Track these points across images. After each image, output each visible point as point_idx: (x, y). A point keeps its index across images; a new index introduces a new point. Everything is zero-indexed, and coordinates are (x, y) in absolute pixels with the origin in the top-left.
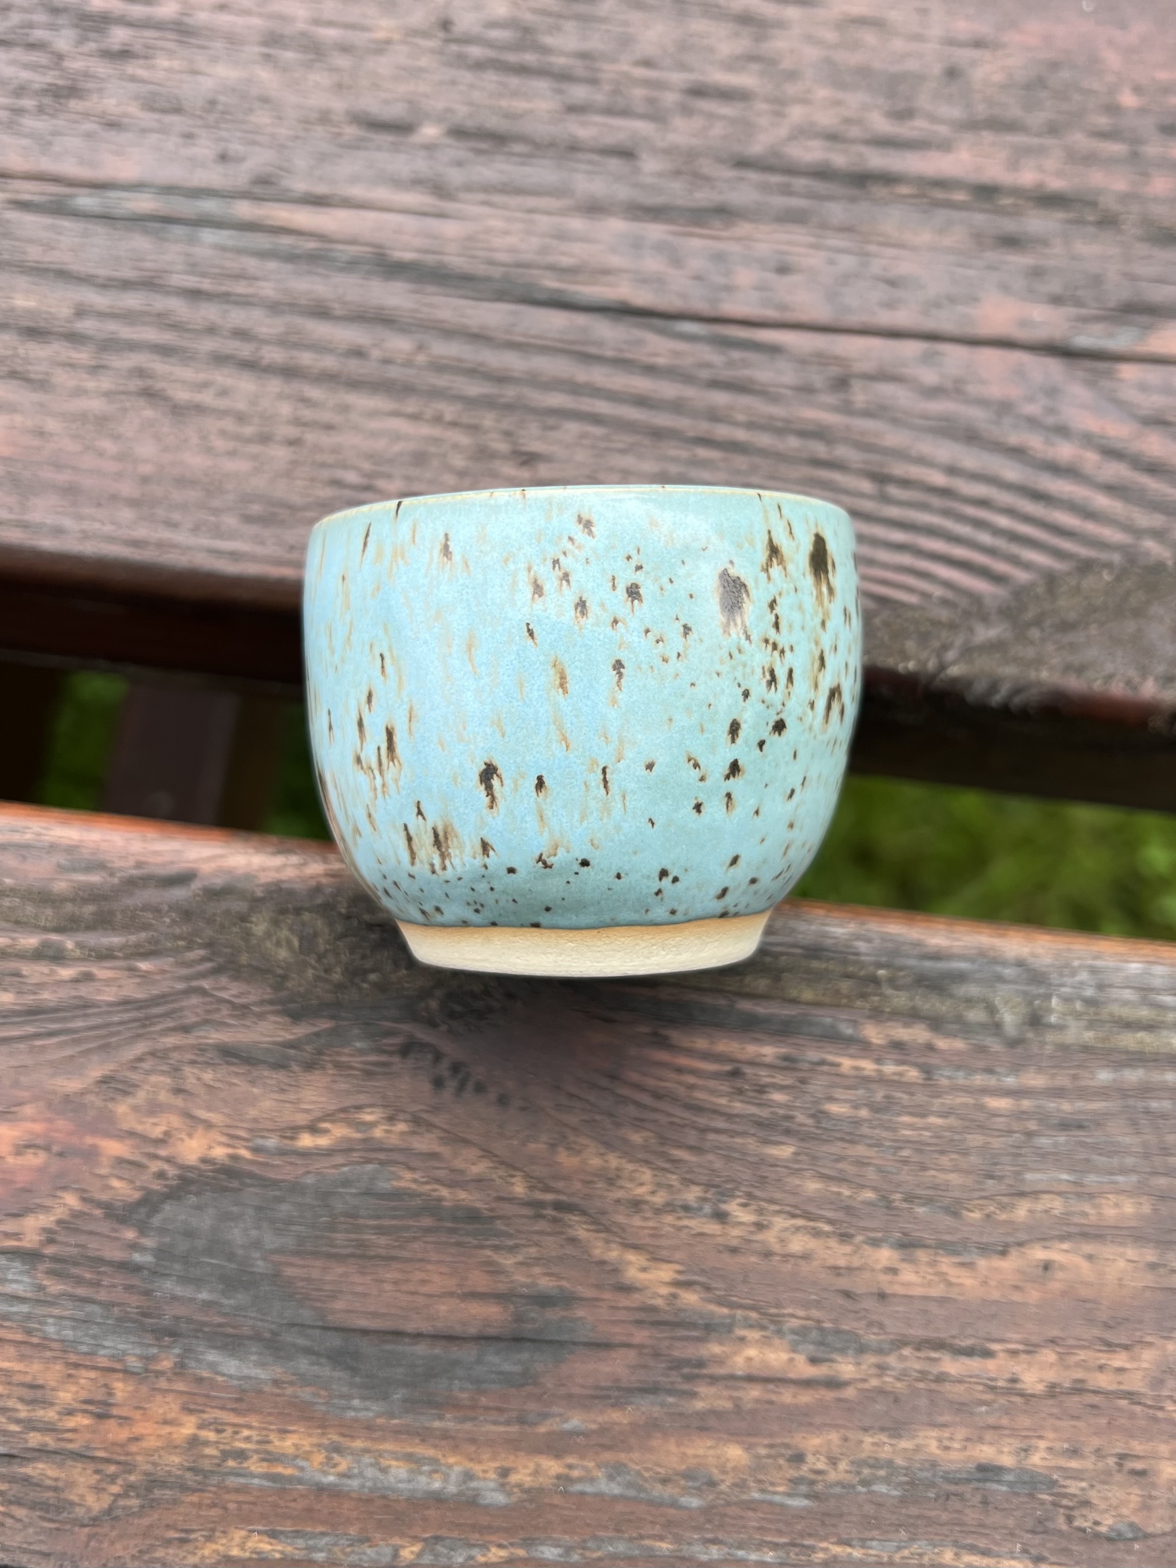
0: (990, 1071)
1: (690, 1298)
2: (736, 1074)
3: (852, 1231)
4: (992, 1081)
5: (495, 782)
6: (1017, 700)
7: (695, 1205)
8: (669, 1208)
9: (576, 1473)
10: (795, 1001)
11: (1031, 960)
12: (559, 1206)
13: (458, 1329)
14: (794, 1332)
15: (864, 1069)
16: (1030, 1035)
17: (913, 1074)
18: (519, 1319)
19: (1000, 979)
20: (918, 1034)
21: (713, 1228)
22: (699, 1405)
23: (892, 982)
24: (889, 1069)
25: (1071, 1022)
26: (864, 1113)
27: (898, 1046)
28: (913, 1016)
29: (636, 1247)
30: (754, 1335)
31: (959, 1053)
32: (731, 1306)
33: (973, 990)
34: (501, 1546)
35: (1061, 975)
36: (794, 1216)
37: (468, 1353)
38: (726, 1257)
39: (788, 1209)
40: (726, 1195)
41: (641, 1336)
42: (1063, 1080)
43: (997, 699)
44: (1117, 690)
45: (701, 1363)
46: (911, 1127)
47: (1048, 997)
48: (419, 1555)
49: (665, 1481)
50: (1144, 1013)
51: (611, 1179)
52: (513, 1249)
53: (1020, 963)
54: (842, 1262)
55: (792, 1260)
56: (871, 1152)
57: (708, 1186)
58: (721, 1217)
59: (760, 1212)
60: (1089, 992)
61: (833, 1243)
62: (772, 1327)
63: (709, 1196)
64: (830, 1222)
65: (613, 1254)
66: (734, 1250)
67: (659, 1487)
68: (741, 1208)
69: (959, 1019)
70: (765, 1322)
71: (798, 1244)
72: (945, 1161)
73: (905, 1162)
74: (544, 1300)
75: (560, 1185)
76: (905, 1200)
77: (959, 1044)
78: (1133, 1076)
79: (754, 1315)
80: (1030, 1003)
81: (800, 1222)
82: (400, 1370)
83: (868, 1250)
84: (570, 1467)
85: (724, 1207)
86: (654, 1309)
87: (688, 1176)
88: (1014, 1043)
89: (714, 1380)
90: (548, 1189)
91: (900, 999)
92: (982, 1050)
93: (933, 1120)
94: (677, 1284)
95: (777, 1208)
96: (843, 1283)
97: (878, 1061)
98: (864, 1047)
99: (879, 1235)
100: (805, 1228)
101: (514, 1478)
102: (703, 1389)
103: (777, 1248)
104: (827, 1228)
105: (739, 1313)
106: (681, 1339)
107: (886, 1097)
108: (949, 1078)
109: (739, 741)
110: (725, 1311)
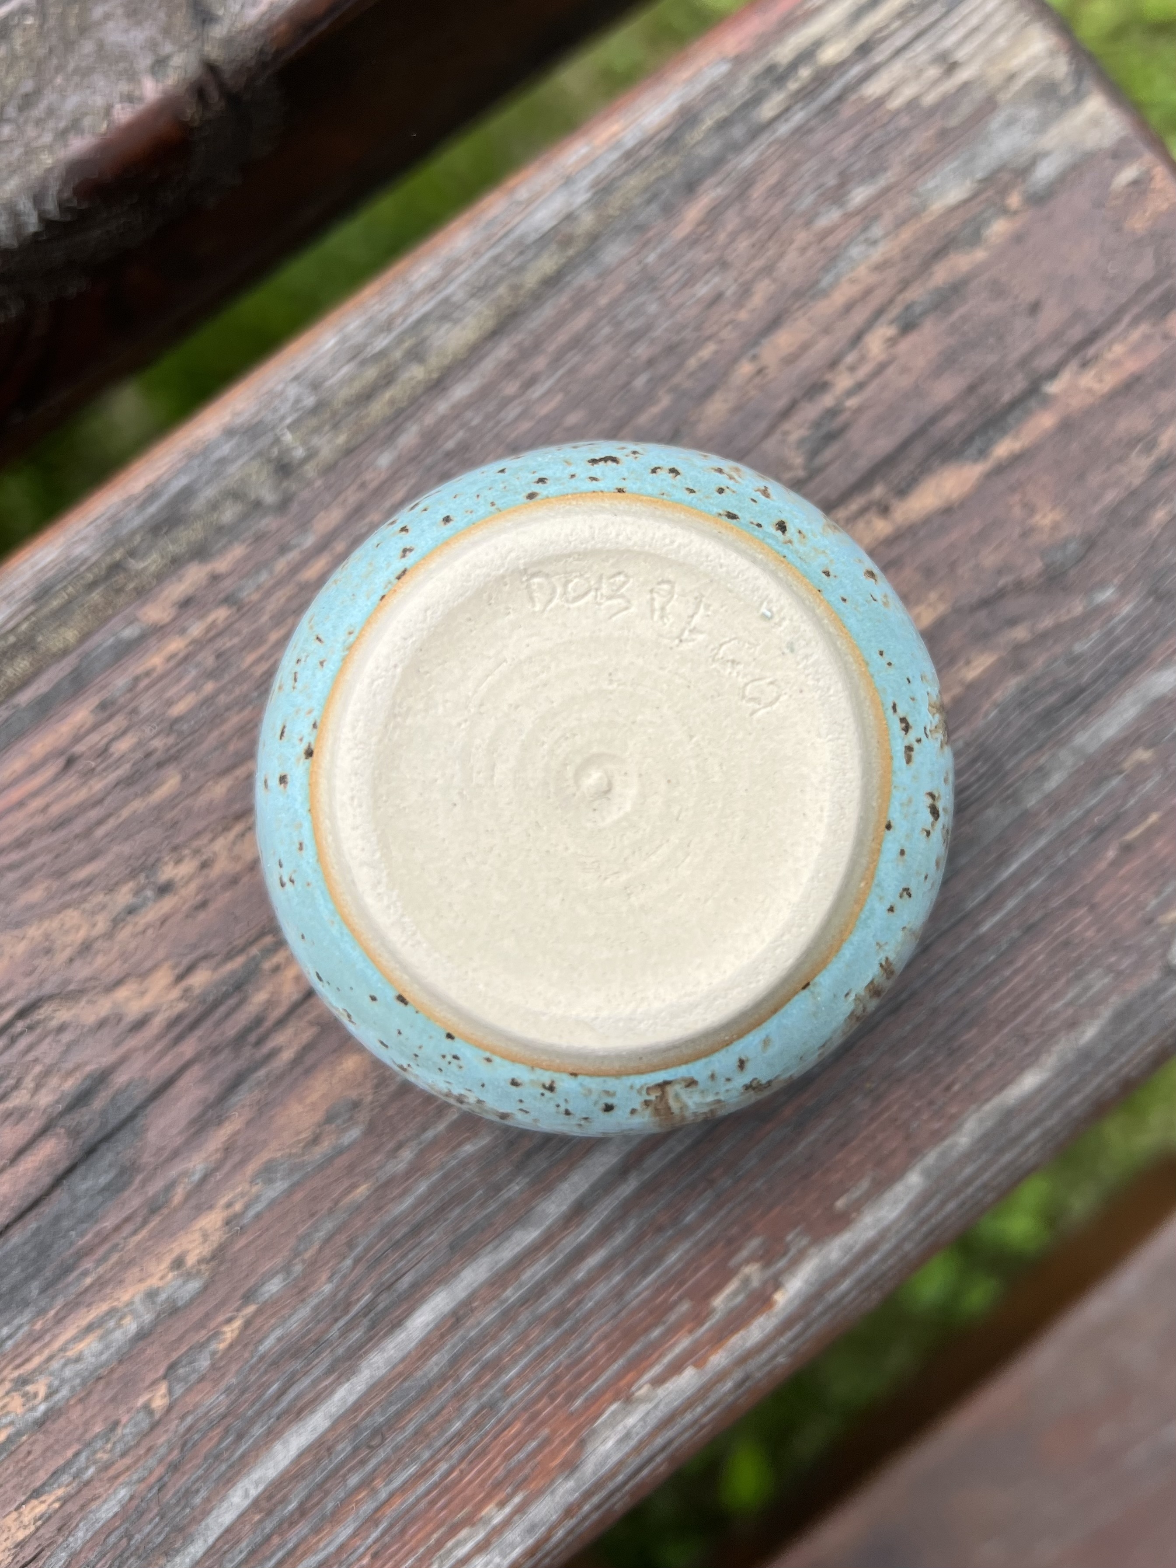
0: (284, 549)
1: (200, 979)
2: (70, 762)
4: (293, 556)
6: (51, 206)
7: (137, 901)
8: (117, 922)
9: (238, 1207)
10: (65, 652)
11: (239, 421)
12: (22, 1014)
13: (35, 1192)
15: (177, 651)
16: (291, 486)
17: (221, 614)
18: (74, 1133)
19: (223, 462)
20: (195, 576)
21: (167, 904)
22: (287, 1055)
23: (132, 553)
24: (196, 629)
25: (316, 441)
26: (209, 687)
27: (186, 603)
28: (176, 564)
29: (119, 983)
31: (246, 558)
32: (243, 950)
33: (209, 493)
34: (229, 1321)
35: (275, 410)
36: (227, 829)
37: (60, 1200)
38: (202, 916)
39: (219, 827)
40: (151, 868)
41: (189, 1048)
42: (352, 497)
43: (32, 224)
44: (123, 114)
45: (258, 1021)
47: (277, 441)
48: (170, 1392)
49: (315, 1140)
50: (371, 373)
51: (47, 949)
52: (16, 1087)
53: (229, 432)
57: (133, 874)
58: (165, 889)
59: (197, 852)
60: (310, 402)
63: (141, 882)
65: (104, 1006)
66: (203, 905)
67: (315, 1149)
68: (176, 866)
69: (220, 530)
74: (82, 1098)
75: (9, 996)
77: (238, 551)
78: (409, 437)
79: (268, 940)
80: (268, 459)
81: (238, 828)
82: (15, 1272)
84: (229, 1205)
85: (162, 878)
86: (179, 1018)
87: (110, 883)
88: (283, 506)
89: (281, 1023)
91: (151, 562)
92: (260, 538)
94: (180, 978)
95: (207, 836)
97: (183, 631)
98: (158, 631)
100: (249, 828)
101: (191, 1260)
102: (279, 1039)
103: (238, 868)
105: (254, 951)
106: (226, 1016)
107: (219, 656)
108: (256, 589)
110: (241, 959)
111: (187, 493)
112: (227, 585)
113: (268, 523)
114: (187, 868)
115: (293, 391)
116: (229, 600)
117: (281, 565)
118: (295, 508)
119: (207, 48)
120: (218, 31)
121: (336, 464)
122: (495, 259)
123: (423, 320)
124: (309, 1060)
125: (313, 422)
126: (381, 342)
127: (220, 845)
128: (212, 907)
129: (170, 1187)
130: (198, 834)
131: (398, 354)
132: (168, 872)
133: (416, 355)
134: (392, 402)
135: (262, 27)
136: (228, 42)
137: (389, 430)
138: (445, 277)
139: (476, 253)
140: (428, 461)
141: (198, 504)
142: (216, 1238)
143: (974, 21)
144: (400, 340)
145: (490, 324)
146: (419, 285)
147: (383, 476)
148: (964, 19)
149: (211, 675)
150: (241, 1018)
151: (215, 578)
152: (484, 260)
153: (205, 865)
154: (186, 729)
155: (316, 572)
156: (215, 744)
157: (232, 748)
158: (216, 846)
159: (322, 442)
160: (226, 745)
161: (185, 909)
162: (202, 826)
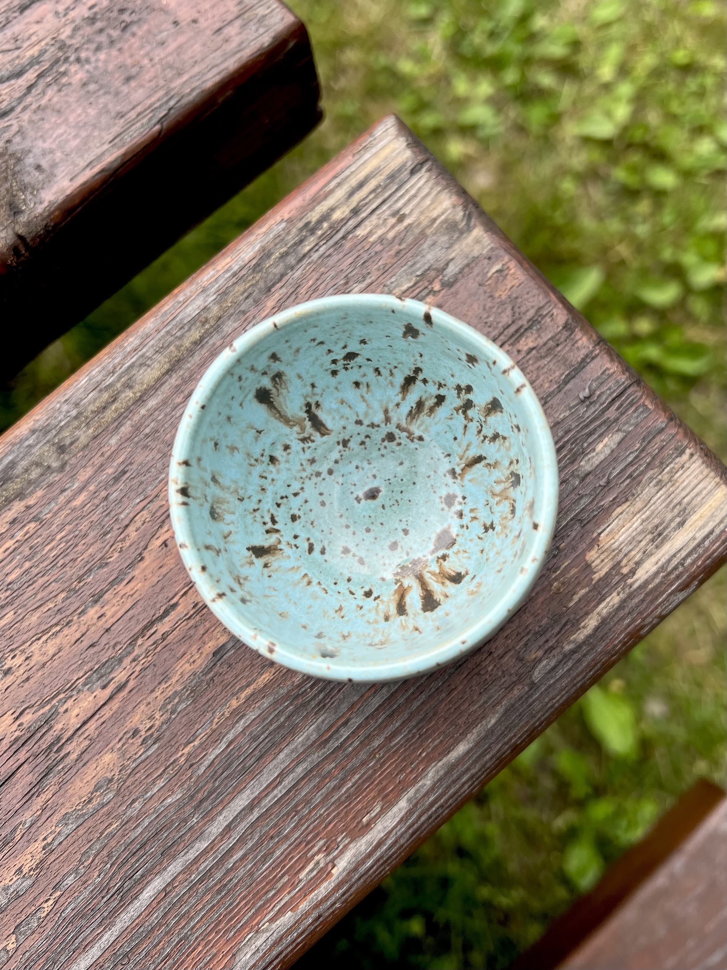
111: (13, 465)
112: (34, 511)
113: (54, 477)
114: (18, 660)
115: (65, 408)
116: (36, 519)
117: (62, 499)
118: (68, 468)
119: (17, 227)
120: (23, 219)
121: (88, 445)
122: (168, 332)
123: (132, 366)
124: (86, 757)
125: (76, 423)
126: (110, 380)
127: (35, 646)
128: (32, 681)
129: (15, 830)
130: (24, 643)
131: (119, 385)
132: (9, 663)
133: (128, 386)
134: (116, 410)
135: (46, 214)
136: (28, 224)
137: (116, 424)
138: (142, 344)
139: (158, 331)
140: (136, 439)
141: (19, 470)
142: (39, 857)
143: (413, 192)
144: (120, 377)
145: (167, 366)
146: (129, 349)
147: (113, 449)
148: (407, 191)
149: (27, 559)
150: (49, 738)
151: (28, 508)
152: (162, 333)
153: (27, 659)
154: (15, 587)
155: (77, 502)
156: (30, 594)
157: (39, 596)
158: (33, 648)
159: (81, 432)
160: (36, 594)
161: (18, 682)
162: (25, 637)
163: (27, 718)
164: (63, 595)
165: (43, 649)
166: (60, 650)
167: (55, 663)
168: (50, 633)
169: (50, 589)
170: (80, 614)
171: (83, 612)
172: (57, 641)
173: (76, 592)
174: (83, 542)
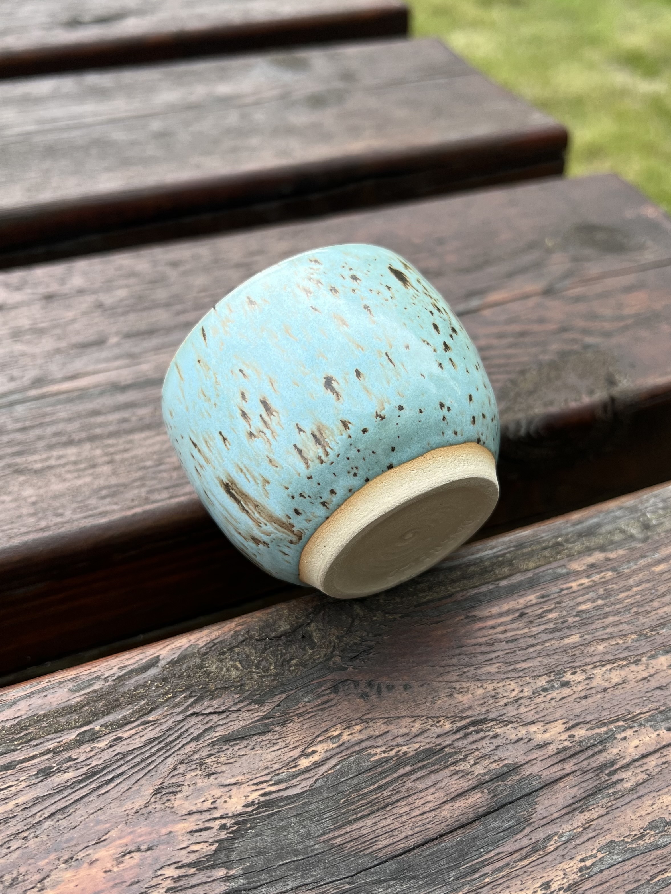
0: (643, 556)
2: (522, 615)
3: (639, 658)
4: (649, 560)
5: (334, 384)
6: (533, 428)
7: (548, 687)
8: (536, 693)
9: (588, 863)
10: (527, 570)
12: (474, 723)
13: (464, 820)
14: (648, 721)
15: (584, 584)
16: (649, 534)
17: (609, 574)
18: (494, 793)
19: (617, 518)
20: (598, 557)
21: (566, 691)
22: (628, 785)
23: (567, 541)
24: (596, 578)
25: (662, 520)
26: (600, 602)
27: (592, 566)
28: (589, 550)
29: (532, 723)
30: (629, 733)
31: (623, 556)
32: (605, 724)
33: (609, 528)
36: (603, 666)
37: (478, 828)
38: (584, 702)
39: (598, 664)
40: (560, 673)
41: (569, 766)
43: (523, 432)
44: (573, 405)
45: (612, 763)
46: (627, 597)
47: (644, 515)
49: (642, 837)
51: (494, 696)
52: (464, 759)
53: (620, 508)
54: (645, 674)
55: (619, 687)
56: (617, 618)
57: (548, 674)
58: (566, 684)
59: (584, 671)
60: (661, 505)
61: (633, 667)
62: (636, 725)
63: (552, 678)
64: (624, 659)
65: (522, 732)
66: (586, 697)
67: (641, 842)
68: (573, 676)
69: (612, 542)
70: (629, 723)
71: (616, 677)
72: (656, 604)
73: (637, 613)
74: (501, 776)
75: (468, 713)
76: (652, 631)
77: (621, 552)
79: (621, 723)
80: (639, 521)
81: (609, 667)
82: (444, 862)
83: (653, 662)
84: (583, 860)
85: (565, 679)
86: (565, 749)
87: (535, 674)
88: (645, 540)
89: (626, 767)
90: (463, 718)
91: (578, 546)
92: (632, 549)
93: (635, 589)
94: (568, 729)
95: (592, 666)
96: (654, 684)
97: (588, 577)
98: (577, 574)
99: (653, 652)
100: (614, 668)
102: (623, 775)
103: (606, 685)
104: (625, 663)
105: (612, 726)
106: (593, 756)
107: (605, 590)
108: (628, 568)
109: (441, 332)
110: (604, 729)
111: (598, 525)
112: (613, 563)
113: (636, 545)
114: (579, 677)
115: (652, 500)
116: (613, 569)
117: (642, 562)
118: (651, 542)
119: (611, 392)
120: (618, 388)
124: (642, 791)
125: (662, 512)
127: (598, 671)
128: (590, 700)
129: (549, 838)
130: (587, 664)
132: (568, 677)
136: (622, 392)
141: (603, 530)
142: (574, 877)
149: (600, 597)
150: (602, 758)
151: (608, 559)
153: (588, 679)
154: (584, 616)
155: (658, 569)
156: (599, 626)
157: (608, 630)
158: (595, 672)
159: (665, 520)
160: (605, 628)
161: (574, 696)
162: (588, 660)
163: (580, 733)
164: (634, 637)
165: (606, 676)
166: (624, 682)
167: (617, 692)
168: (616, 665)
169: (621, 627)
170: (649, 657)
171: (653, 657)
172: (623, 673)
173: (648, 637)
174: (658, 600)
